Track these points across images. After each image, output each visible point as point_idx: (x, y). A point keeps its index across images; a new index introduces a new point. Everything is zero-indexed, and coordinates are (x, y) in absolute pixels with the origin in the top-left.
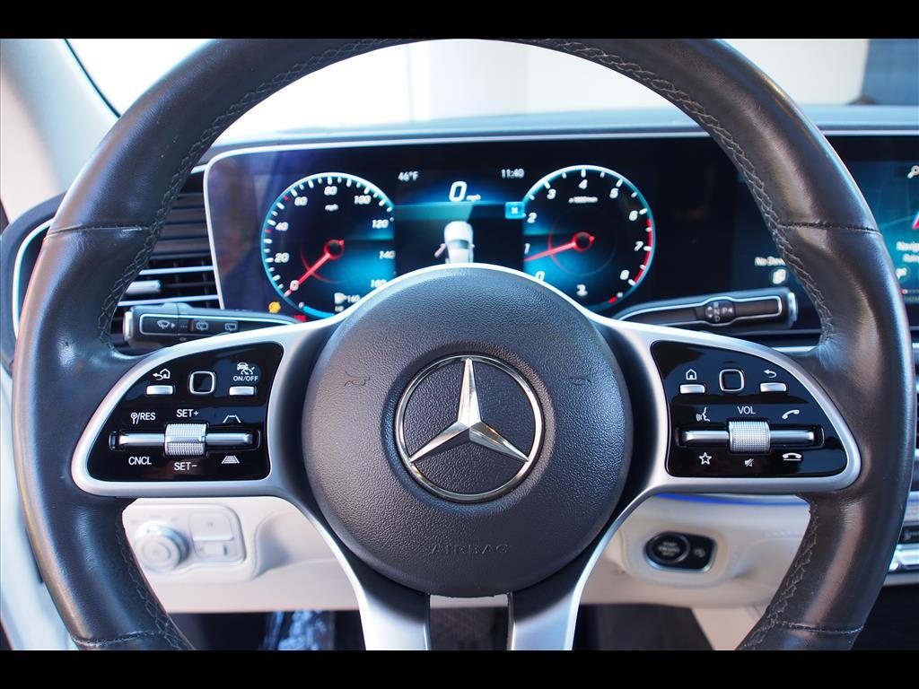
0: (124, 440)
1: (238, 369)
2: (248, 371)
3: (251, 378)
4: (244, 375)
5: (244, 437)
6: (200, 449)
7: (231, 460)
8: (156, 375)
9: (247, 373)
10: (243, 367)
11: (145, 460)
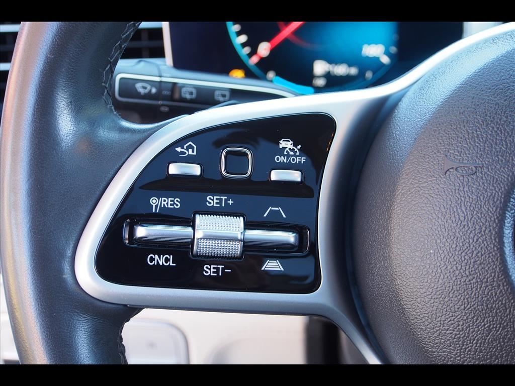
0: (141, 232)
1: (281, 146)
2: (293, 150)
3: (297, 160)
4: (288, 156)
5: (289, 237)
6: (236, 249)
7: (272, 266)
8: (179, 149)
9: (292, 153)
10: (286, 144)
11: (167, 260)
